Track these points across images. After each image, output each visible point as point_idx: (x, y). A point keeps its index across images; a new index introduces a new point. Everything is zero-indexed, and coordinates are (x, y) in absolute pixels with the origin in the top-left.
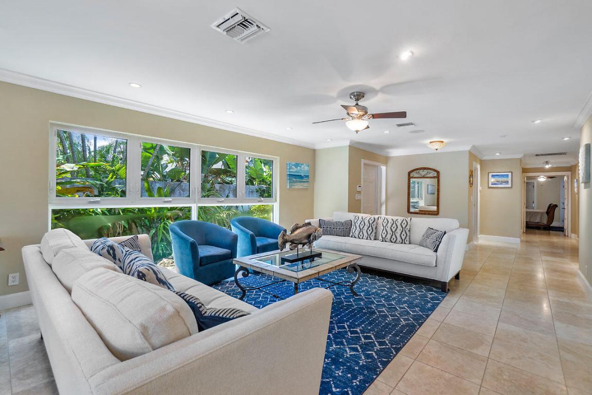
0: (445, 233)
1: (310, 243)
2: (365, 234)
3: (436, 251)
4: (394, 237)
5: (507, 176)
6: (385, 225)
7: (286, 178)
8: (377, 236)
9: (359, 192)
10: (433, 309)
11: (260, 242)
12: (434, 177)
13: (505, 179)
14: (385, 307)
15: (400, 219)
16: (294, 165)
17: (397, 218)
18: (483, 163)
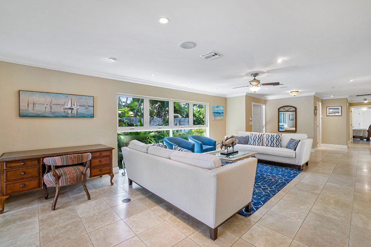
0: (300, 141)
1: (233, 146)
2: (257, 143)
3: (295, 150)
4: (272, 144)
5: (338, 109)
6: (267, 138)
7: (212, 114)
8: (263, 143)
9: (251, 121)
10: (294, 177)
11: (205, 147)
12: (293, 111)
13: (337, 111)
14: (270, 176)
15: (275, 134)
16: (216, 107)
17: (273, 134)
18: (323, 101)
